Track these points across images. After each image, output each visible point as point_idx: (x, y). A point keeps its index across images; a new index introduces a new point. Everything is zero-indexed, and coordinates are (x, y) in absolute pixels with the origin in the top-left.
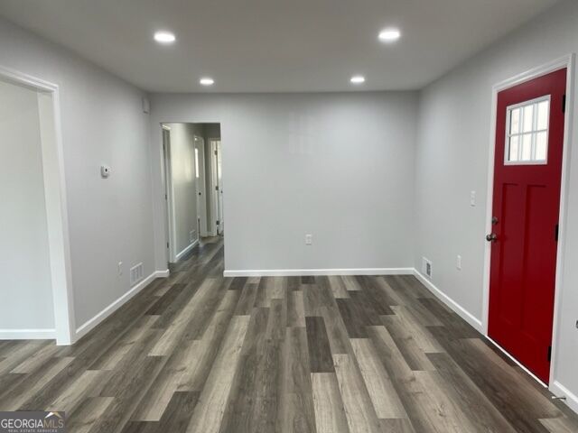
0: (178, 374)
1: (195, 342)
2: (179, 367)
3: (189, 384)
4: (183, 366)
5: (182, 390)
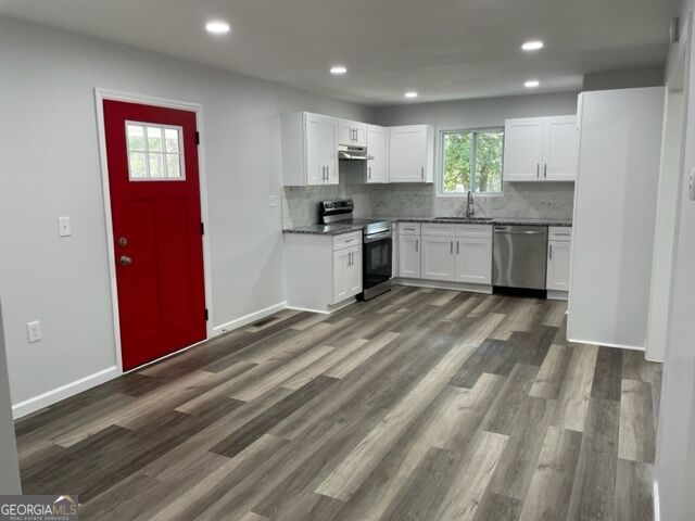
0: (469, 404)
1: (440, 445)
2: (466, 411)
3: (457, 393)
4: (461, 412)
5: (464, 389)
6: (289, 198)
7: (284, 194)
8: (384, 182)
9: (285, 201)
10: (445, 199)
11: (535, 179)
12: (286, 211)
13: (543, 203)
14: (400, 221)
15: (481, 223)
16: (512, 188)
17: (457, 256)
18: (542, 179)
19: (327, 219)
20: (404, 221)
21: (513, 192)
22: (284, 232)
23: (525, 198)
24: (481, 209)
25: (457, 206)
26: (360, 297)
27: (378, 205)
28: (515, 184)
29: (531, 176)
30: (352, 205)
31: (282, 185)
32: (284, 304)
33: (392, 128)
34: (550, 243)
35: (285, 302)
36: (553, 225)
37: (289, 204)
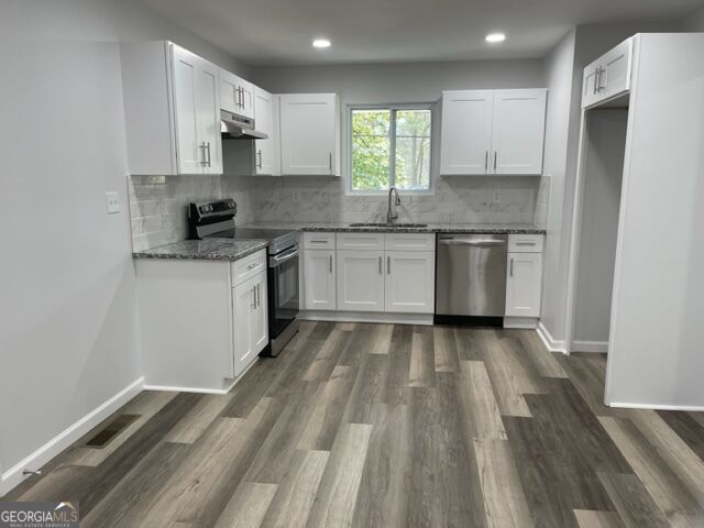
6: (140, 195)
7: (132, 188)
8: (273, 174)
9: (134, 202)
10: (356, 199)
11: (482, 172)
12: (137, 218)
13: (485, 204)
14: (305, 230)
15: (420, 231)
16: (445, 184)
17: (388, 277)
18: (491, 172)
19: (201, 230)
20: (311, 230)
21: (446, 189)
22: (135, 256)
23: (461, 197)
24: (406, 212)
25: (373, 208)
26: (266, 354)
27: (262, 207)
28: (448, 179)
29: (475, 168)
30: (234, 208)
31: (128, 174)
32: (140, 384)
33: (283, 96)
34: (510, 256)
35: (142, 379)
36: (514, 232)
37: (141, 206)
